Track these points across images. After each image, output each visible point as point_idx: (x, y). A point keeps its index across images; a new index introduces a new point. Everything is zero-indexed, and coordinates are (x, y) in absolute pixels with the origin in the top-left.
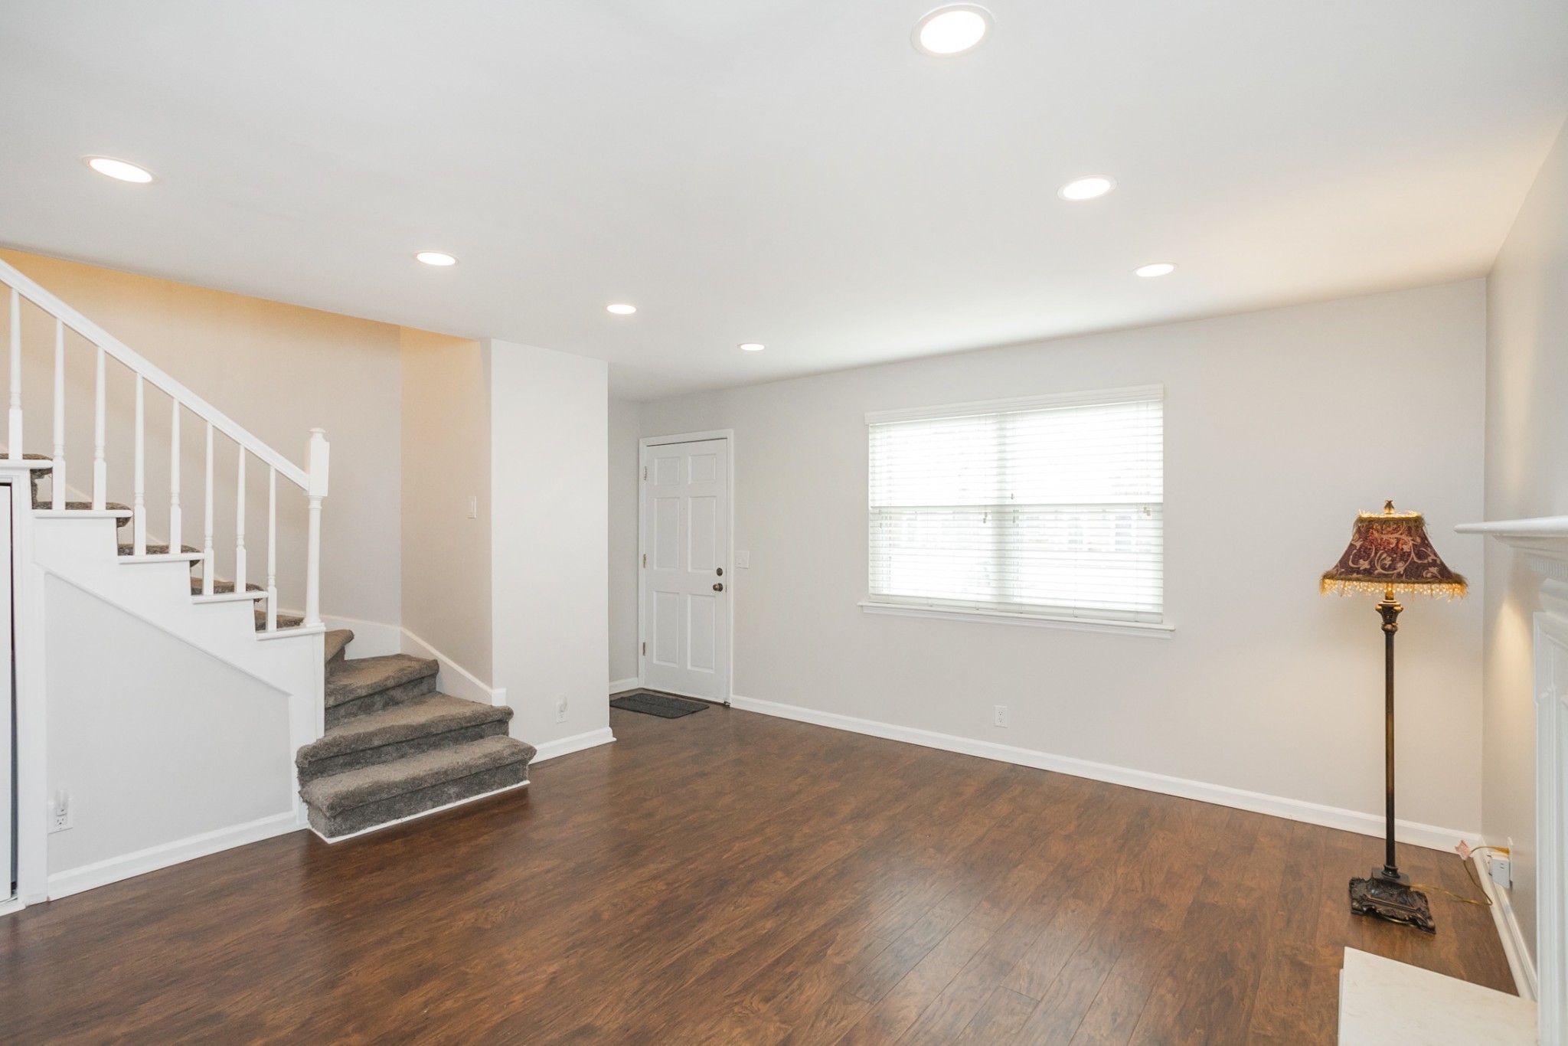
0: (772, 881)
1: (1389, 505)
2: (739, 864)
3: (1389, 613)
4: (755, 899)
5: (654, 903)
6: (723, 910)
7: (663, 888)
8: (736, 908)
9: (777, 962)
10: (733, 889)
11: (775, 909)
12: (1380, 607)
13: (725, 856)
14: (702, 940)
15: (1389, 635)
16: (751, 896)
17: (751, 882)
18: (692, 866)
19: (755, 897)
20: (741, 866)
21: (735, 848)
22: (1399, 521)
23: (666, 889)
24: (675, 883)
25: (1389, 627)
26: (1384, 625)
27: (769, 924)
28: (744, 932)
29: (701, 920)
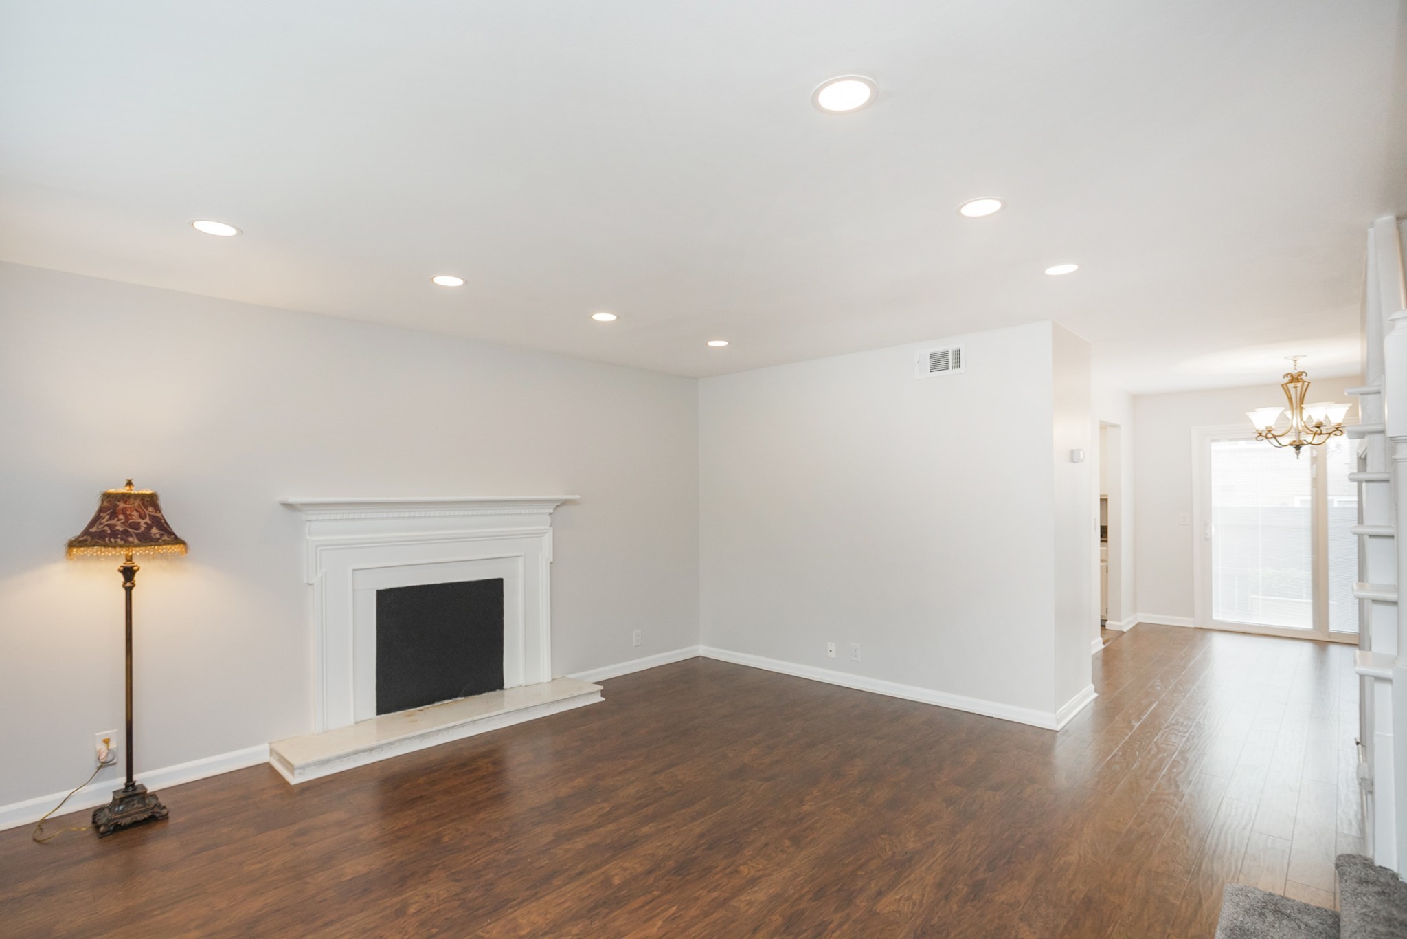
0: (628, 872)
1: (129, 483)
2: (659, 896)
3: (128, 573)
4: (650, 852)
5: (748, 852)
6: (682, 843)
7: (742, 867)
8: (670, 844)
9: (647, 806)
10: (671, 864)
11: (636, 841)
12: (122, 568)
13: (674, 909)
14: (701, 821)
15: (129, 591)
16: (655, 855)
17: (649, 872)
18: (715, 894)
19: (649, 854)
20: (656, 893)
21: (660, 923)
22: (137, 496)
23: (739, 865)
24: (731, 873)
25: (128, 584)
26: (125, 583)
27: (645, 830)
28: (667, 825)
29: (702, 836)
